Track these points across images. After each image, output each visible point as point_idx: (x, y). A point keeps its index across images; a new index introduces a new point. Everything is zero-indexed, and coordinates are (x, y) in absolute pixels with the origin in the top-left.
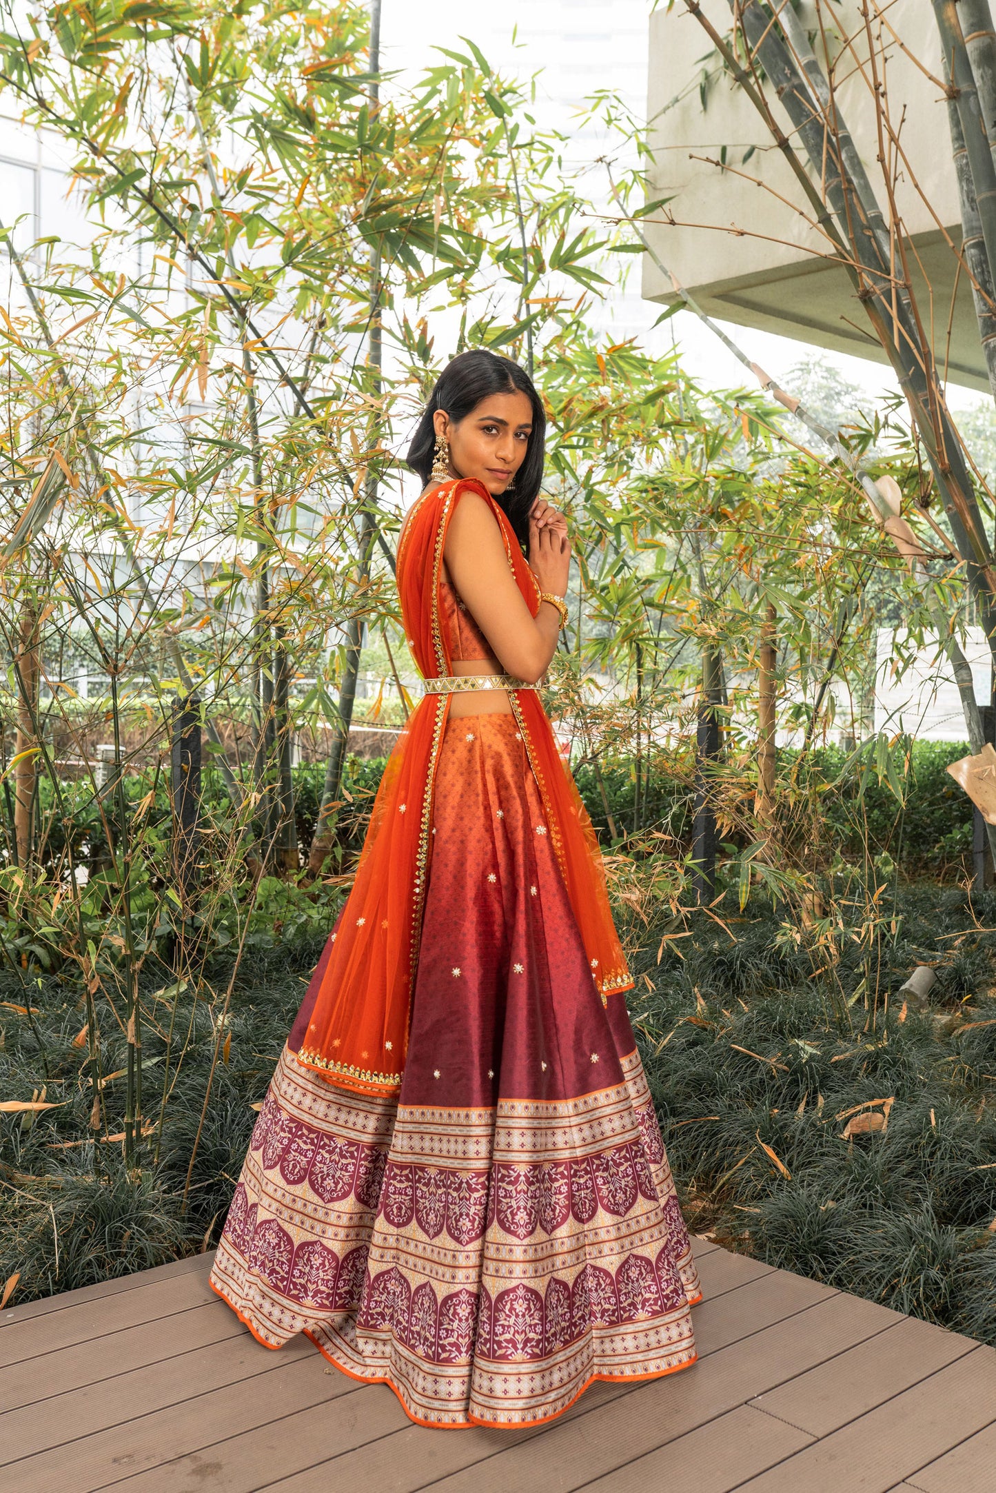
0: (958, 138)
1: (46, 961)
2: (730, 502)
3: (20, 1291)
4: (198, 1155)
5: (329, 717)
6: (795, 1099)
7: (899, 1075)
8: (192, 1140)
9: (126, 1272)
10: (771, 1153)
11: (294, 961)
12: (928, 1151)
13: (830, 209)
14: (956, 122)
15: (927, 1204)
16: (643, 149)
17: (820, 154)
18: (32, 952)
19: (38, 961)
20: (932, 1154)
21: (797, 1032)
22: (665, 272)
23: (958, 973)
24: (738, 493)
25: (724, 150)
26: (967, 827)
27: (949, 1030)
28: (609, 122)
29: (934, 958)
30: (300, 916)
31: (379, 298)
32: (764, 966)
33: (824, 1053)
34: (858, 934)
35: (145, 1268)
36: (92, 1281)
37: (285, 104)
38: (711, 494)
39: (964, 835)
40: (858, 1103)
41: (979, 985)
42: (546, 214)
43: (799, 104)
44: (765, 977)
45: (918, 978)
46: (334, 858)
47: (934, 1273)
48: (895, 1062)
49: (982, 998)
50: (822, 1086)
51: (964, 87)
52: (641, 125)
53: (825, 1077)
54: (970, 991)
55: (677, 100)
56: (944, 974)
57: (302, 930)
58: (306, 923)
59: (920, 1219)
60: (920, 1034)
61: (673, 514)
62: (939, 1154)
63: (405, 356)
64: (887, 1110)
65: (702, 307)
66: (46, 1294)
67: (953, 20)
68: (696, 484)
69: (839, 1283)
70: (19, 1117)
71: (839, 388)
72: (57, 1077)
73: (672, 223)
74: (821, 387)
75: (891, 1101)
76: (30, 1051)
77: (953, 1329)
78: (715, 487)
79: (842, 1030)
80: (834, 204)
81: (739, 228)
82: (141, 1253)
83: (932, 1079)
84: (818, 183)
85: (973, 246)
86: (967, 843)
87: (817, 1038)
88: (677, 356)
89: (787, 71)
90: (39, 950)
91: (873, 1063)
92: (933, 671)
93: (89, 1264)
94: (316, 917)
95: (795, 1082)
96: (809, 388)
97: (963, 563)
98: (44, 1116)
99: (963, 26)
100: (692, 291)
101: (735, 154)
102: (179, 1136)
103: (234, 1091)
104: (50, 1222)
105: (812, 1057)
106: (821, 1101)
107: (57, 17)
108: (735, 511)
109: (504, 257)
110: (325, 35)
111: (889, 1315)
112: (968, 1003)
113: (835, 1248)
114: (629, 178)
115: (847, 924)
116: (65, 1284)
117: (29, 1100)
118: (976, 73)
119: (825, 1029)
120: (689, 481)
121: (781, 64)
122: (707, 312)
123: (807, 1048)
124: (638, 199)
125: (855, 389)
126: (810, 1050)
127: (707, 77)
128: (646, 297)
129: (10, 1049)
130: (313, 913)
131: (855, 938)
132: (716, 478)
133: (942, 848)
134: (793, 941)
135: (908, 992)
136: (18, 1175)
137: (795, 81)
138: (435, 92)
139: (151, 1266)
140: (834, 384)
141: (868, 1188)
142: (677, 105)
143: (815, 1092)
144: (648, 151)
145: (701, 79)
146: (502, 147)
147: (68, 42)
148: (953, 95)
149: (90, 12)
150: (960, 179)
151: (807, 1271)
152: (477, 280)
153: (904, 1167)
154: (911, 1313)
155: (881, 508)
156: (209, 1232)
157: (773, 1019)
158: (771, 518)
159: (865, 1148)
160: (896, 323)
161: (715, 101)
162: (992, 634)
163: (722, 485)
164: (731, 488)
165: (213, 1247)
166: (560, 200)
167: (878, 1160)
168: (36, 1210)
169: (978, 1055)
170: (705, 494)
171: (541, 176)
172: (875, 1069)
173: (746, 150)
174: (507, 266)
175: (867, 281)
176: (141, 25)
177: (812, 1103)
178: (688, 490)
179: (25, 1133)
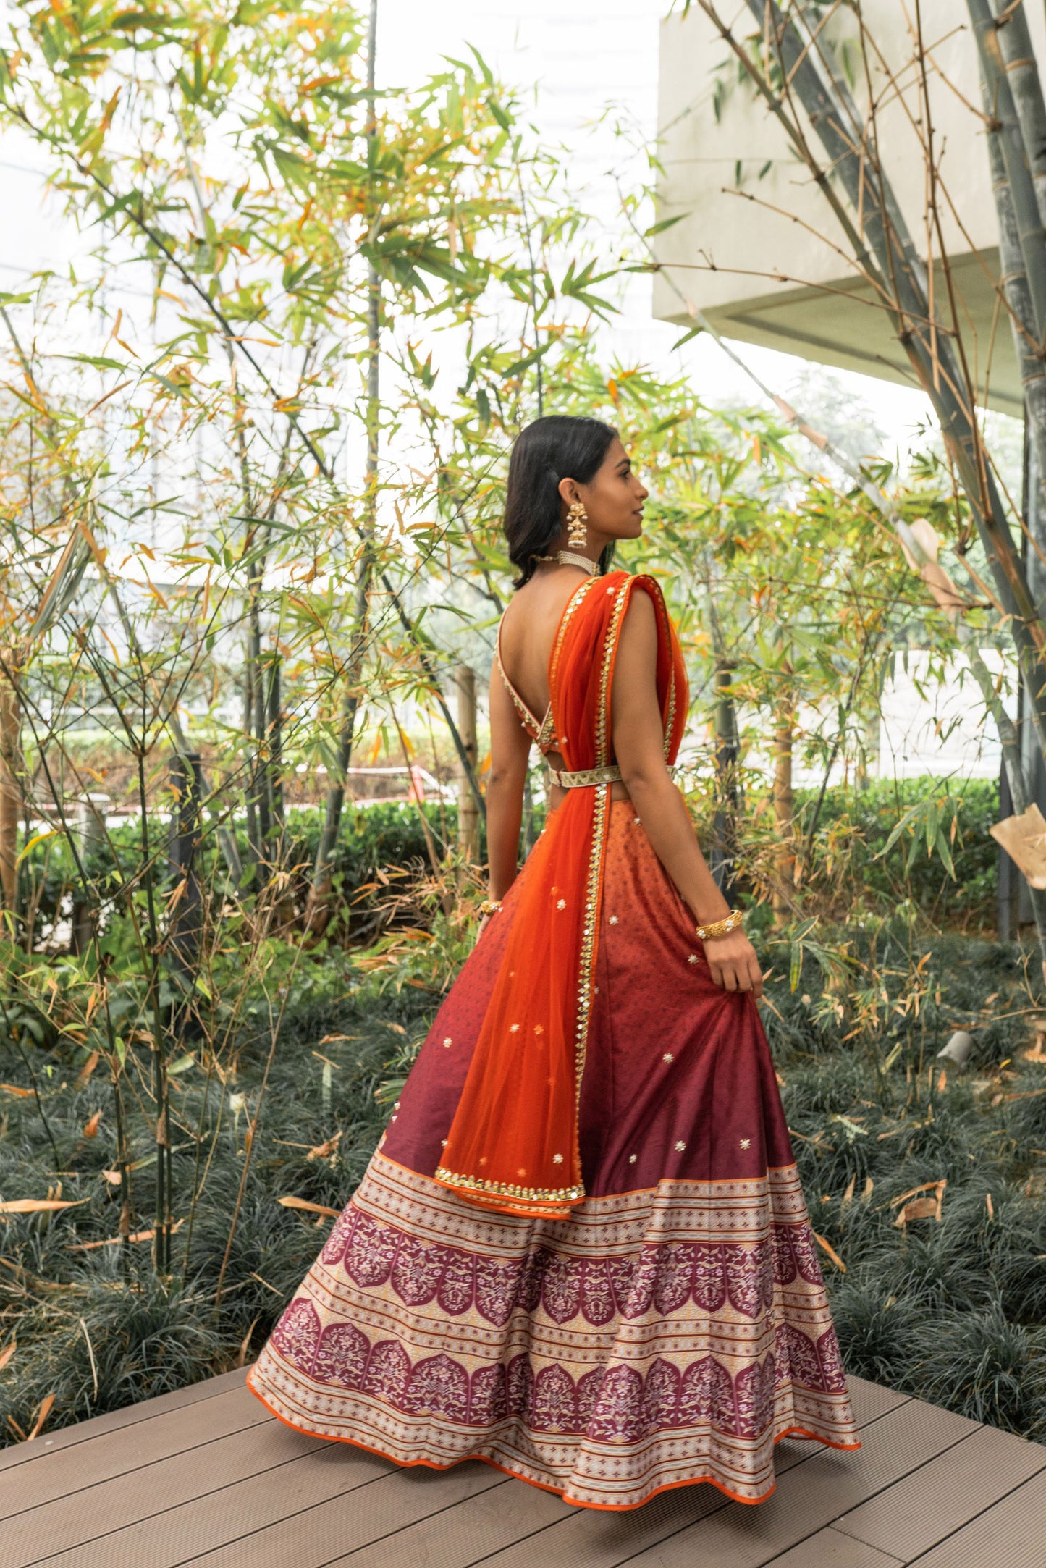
0: (999, 168)
1: (40, 1034)
2: (743, 532)
3: (56, 1413)
4: (231, 1257)
5: (326, 762)
6: (841, 1184)
7: (947, 1153)
8: (223, 1241)
9: (164, 1390)
10: (825, 1244)
11: (302, 1030)
12: (987, 1243)
13: (868, 246)
14: (996, 152)
15: (996, 1304)
16: (654, 162)
17: (855, 185)
18: (24, 1026)
19: (31, 1035)
20: (991, 1247)
21: (836, 1108)
22: (680, 294)
23: (995, 1034)
24: (752, 521)
25: (739, 165)
26: (991, 872)
27: (989, 1096)
28: (618, 133)
29: (969, 1019)
30: (305, 981)
31: (377, 319)
32: (794, 1030)
33: (871, 1132)
34: (903, 1006)
35: (183, 1385)
36: (129, 1401)
37: (279, 116)
38: (723, 523)
39: (988, 881)
40: (911, 1188)
41: (1015, 1049)
42: (551, 230)
43: (833, 133)
44: (796, 1044)
45: (956, 1043)
46: (341, 920)
47: (1006, 1376)
48: (944, 1140)
49: (1020, 1062)
50: (871, 1168)
51: (1005, 119)
52: (652, 136)
53: (872, 1158)
54: (1008, 1055)
55: (688, 111)
56: (981, 1037)
57: (307, 995)
58: (310, 989)
59: (989, 1319)
60: (961, 1105)
61: (683, 544)
62: (999, 1244)
63: (406, 384)
64: (939, 1195)
65: (715, 328)
66: (83, 1416)
67: (995, 50)
68: (708, 513)
69: (907, 1388)
70: (36, 1219)
71: (840, 398)
72: (70, 1169)
73: (713, 268)
74: (821, 397)
75: (943, 1184)
76: (37, 1141)
77: (1030, 1438)
78: (727, 516)
79: (886, 1105)
80: (871, 238)
81: (783, 273)
82: (179, 1370)
83: (983, 1159)
84: (855, 218)
85: (1014, 282)
86: (991, 889)
87: (862, 1113)
88: (685, 379)
89: (821, 98)
90: (31, 1023)
91: (921, 1142)
92: (978, 732)
93: (126, 1382)
94: (322, 982)
95: (842, 1164)
96: (809, 396)
97: (1009, 617)
98: (61, 1218)
99: (1005, 53)
100: (706, 312)
101: (752, 168)
102: (205, 1235)
103: (260, 1184)
104: (83, 1338)
105: (859, 1138)
106: (870, 1186)
107: (39, 25)
108: (748, 539)
109: (511, 276)
110: (317, 39)
111: (962, 1423)
112: (1008, 1068)
113: (902, 1351)
114: (638, 193)
115: (892, 996)
116: (104, 1404)
117: (44, 1198)
118: (1018, 103)
119: (868, 1104)
120: (700, 507)
121: (814, 90)
122: (719, 332)
123: (852, 1128)
124: (647, 215)
125: (857, 398)
126: (857, 1129)
127: (721, 87)
128: (656, 316)
129: (15, 1138)
130: (317, 976)
131: (900, 1010)
132: (729, 505)
133: (965, 894)
134: (834, 1015)
135: (946, 1059)
136: (40, 1283)
137: (829, 109)
138: (433, 99)
139: (192, 1382)
140: (834, 393)
141: (931, 1282)
142: (690, 116)
143: (863, 1175)
144: (659, 165)
145: (714, 89)
146: (504, 159)
147: (53, 52)
148: (995, 128)
149: (76, 23)
150: (1000, 211)
151: (872, 1375)
152: (481, 303)
153: (963, 1260)
154: (986, 1421)
155: (916, 555)
156: (246, 1342)
157: (814, 1094)
158: (785, 548)
159: (922, 1238)
160: (936, 365)
161: (729, 112)
162: (1040, 694)
163: (736, 514)
164: (744, 518)
165: (252, 1358)
166: (564, 214)
167: (937, 1249)
168: (66, 1322)
169: (1024, 1129)
170: (717, 523)
171: (547, 189)
172: (923, 1148)
173: (762, 165)
174: (512, 286)
175: (908, 322)
176: (130, 36)
177: (860, 1188)
178: (700, 518)
179: (43, 1235)
